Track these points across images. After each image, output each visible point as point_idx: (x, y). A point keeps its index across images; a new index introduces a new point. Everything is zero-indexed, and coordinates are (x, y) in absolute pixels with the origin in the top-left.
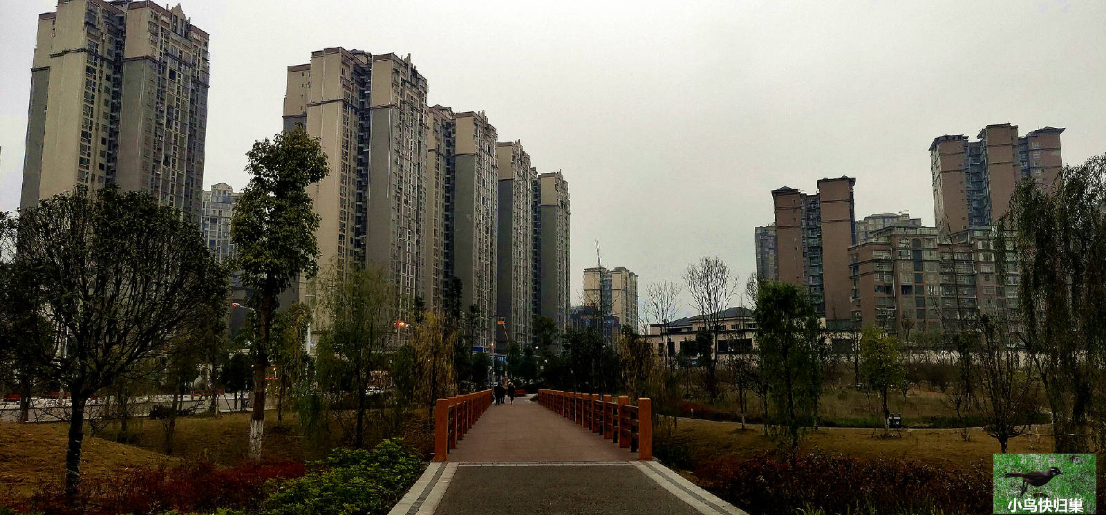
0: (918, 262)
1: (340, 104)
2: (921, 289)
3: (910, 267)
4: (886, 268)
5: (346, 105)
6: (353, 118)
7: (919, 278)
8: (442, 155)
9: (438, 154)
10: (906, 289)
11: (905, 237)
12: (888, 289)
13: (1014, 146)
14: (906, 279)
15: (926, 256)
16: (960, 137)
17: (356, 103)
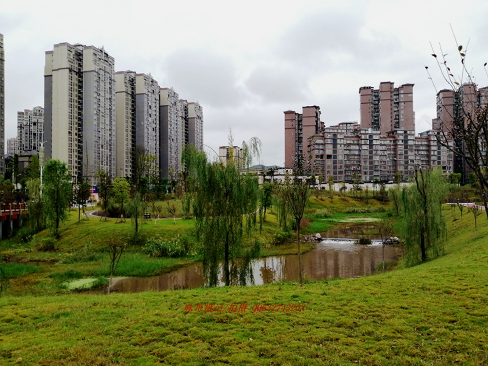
0: (335, 145)
1: (68, 70)
2: (335, 157)
3: (331, 147)
4: (321, 147)
5: (71, 70)
6: (75, 77)
7: (335, 152)
8: (129, 94)
9: (127, 93)
10: (329, 157)
11: (329, 133)
12: (322, 156)
13: (391, 92)
14: (329, 151)
15: (338, 141)
16: (370, 87)
17: (77, 69)
